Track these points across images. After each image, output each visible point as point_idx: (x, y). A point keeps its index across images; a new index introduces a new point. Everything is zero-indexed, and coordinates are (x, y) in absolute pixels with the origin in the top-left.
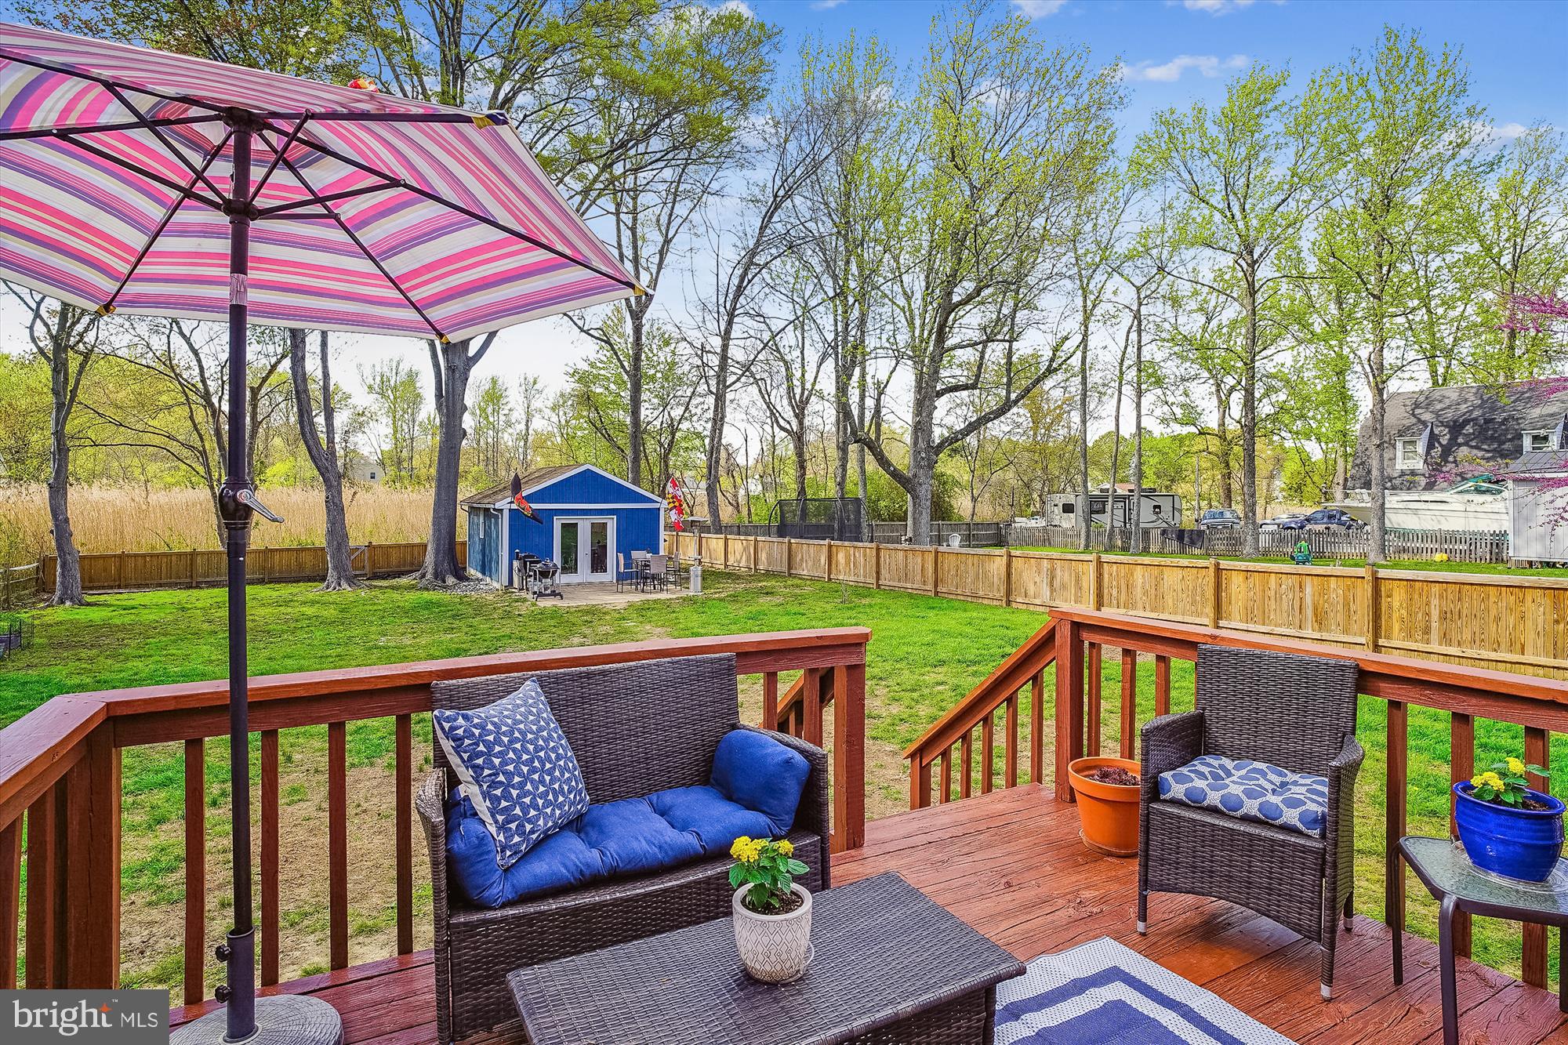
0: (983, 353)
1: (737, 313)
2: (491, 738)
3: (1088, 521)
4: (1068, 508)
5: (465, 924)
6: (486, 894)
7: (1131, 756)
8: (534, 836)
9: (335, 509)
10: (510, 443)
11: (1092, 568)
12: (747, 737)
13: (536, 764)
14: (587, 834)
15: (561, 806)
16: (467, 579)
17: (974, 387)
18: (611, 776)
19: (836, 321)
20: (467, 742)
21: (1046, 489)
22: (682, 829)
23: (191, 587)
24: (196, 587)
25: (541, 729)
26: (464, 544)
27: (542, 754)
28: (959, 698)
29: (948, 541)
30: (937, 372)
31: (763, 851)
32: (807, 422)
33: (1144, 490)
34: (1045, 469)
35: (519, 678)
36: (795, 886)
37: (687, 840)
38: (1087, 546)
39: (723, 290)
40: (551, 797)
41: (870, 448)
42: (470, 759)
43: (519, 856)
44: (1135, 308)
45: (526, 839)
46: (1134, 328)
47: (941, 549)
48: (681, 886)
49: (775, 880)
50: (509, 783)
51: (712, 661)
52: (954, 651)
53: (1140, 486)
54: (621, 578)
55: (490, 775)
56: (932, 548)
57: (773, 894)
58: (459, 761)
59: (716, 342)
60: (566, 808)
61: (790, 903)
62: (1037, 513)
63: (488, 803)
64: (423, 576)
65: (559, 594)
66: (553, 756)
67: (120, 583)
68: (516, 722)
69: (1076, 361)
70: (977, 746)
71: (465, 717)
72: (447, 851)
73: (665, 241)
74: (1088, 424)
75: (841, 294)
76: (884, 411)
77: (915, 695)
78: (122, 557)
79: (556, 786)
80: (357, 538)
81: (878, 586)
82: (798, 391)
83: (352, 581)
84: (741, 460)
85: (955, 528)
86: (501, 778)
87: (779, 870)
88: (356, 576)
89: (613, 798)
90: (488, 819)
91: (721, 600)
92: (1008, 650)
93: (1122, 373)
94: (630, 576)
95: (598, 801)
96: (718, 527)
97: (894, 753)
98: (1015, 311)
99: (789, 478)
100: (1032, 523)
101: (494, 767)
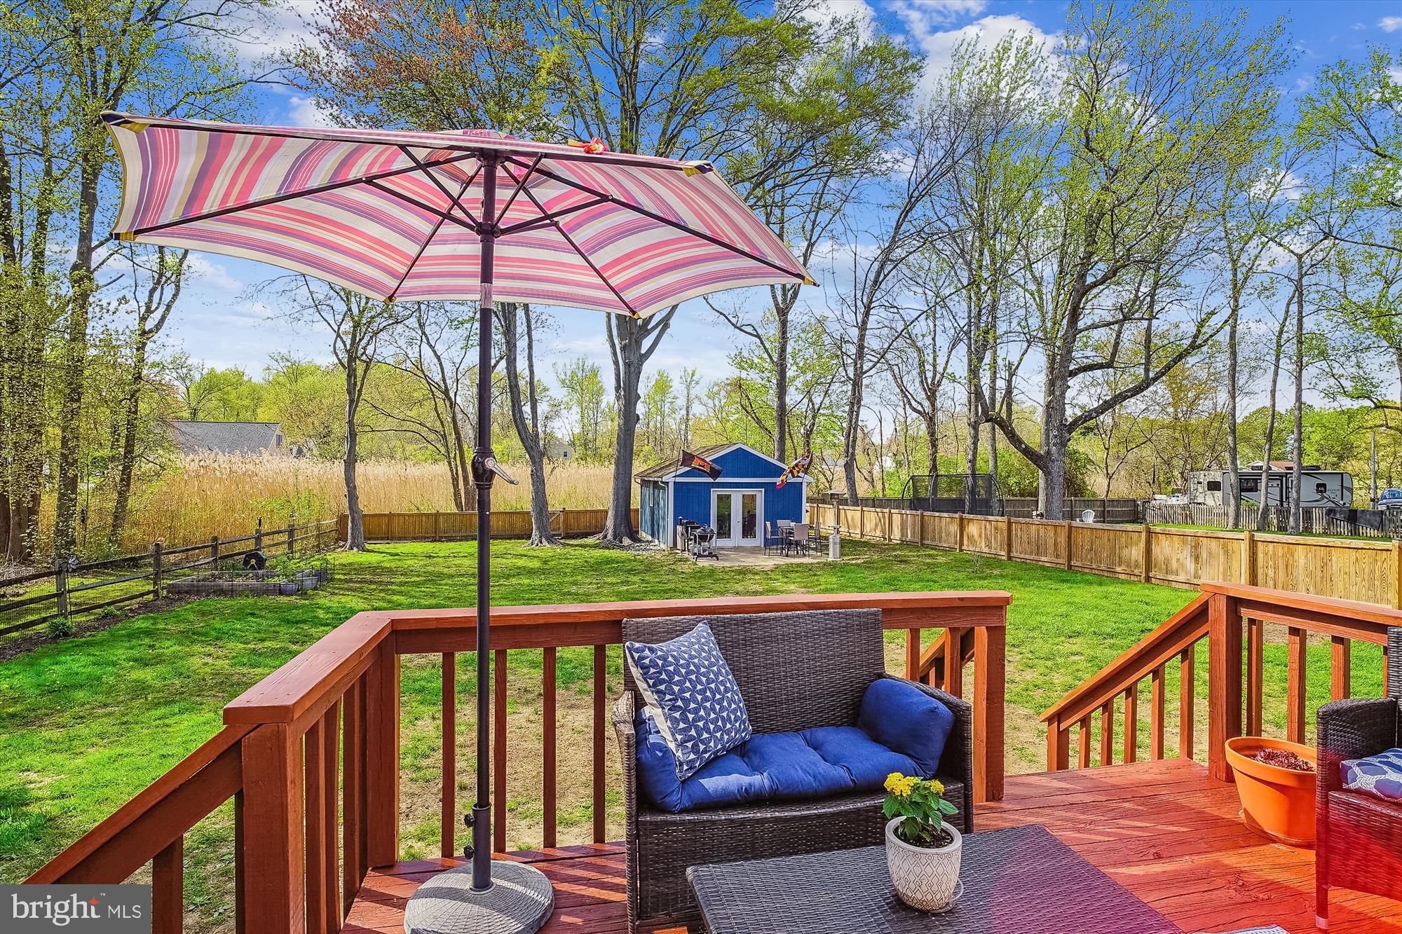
0: (1119, 333)
1: (873, 305)
2: (671, 668)
3: (1238, 499)
4: (1214, 486)
5: (651, 823)
6: (667, 800)
7: (1301, 739)
8: (707, 756)
9: (538, 480)
10: (674, 427)
11: (1244, 547)
12: (892, 686)
13: (708, 694)
14: (750, 758)
15: (728, 732)
16: (640, 541)
17: (1109, 365)
18: (770, 711)
19: (970, 307)
20: (652, 670)
21: (1188, 467)
22: (834, 764)
23: (436, 541)
24: (440, 541)
25: (711, 665)
26: (637, 510)
27: (713, 686)
28: (1096, 669)
29: (1080, 516)
30: (1069, 352)
31: (915, 788)
32: (938, 404)
33: (1303, 468)
34: (1186, 447)
35: (693, 620)
36: (945, 825)
37: (838, 773)
38: (1236, 525)
39: (860, 286)
40: (720, 723)
41: (1002, 427)
42: (655, 685)
43: (694, 771)
44: (1295, 276)
45: (700, 757)
46: (1295, 299)
47: (1074, 523)
48: (833, 814)
49: (926, 817)
50: (686, 707)
51: (859, 615)
52: (1089, 624)
53: (1300, 464)
54: (768, 544)
55: (670, 700)
56: (1065, 523)
57: (924, 829)
58: (645, 686)
59: (854, 333)
60: (733, 734)
61: (941, 840)
62: (1179, 491)
63: (669, 723)
64: (605, 537)
65: (715, 556)
66: (722, 688)
67: (389, 537)
68: (692, 657)
69: (1224, 337)
70: (1120, 717)
71: (651, 650)
72: (637, 759)
73: (808, 246)
74: (1237, 400)
75: (974, 283)
76: (1015, 392)
77: (1049, 663)
78: (390, 516)
79: (725, 714)
80: (555, 504)
81: (1010, 558)
82: (929, 375)
83: (550, 539)
84: (876, 439)
85: (1089, 504)
86: (680, 703)
87: (930, 807)
88: (554, 535)
89: (772, 731)
90: (669, 737)
91: (858, 565)
92: (1148, 625)
93: (1279, 346)
94: (775, 542)
95: (758, 732)
96: (856, 501)
97: (1028, 718)
98: (1154, 289)
99: (922, 455)
100: (1173, 501)
101: (673, 693)
